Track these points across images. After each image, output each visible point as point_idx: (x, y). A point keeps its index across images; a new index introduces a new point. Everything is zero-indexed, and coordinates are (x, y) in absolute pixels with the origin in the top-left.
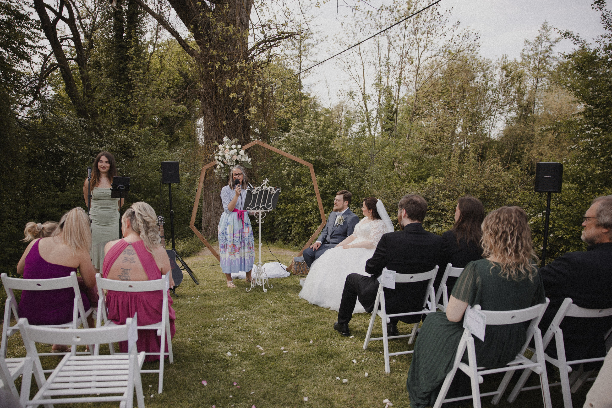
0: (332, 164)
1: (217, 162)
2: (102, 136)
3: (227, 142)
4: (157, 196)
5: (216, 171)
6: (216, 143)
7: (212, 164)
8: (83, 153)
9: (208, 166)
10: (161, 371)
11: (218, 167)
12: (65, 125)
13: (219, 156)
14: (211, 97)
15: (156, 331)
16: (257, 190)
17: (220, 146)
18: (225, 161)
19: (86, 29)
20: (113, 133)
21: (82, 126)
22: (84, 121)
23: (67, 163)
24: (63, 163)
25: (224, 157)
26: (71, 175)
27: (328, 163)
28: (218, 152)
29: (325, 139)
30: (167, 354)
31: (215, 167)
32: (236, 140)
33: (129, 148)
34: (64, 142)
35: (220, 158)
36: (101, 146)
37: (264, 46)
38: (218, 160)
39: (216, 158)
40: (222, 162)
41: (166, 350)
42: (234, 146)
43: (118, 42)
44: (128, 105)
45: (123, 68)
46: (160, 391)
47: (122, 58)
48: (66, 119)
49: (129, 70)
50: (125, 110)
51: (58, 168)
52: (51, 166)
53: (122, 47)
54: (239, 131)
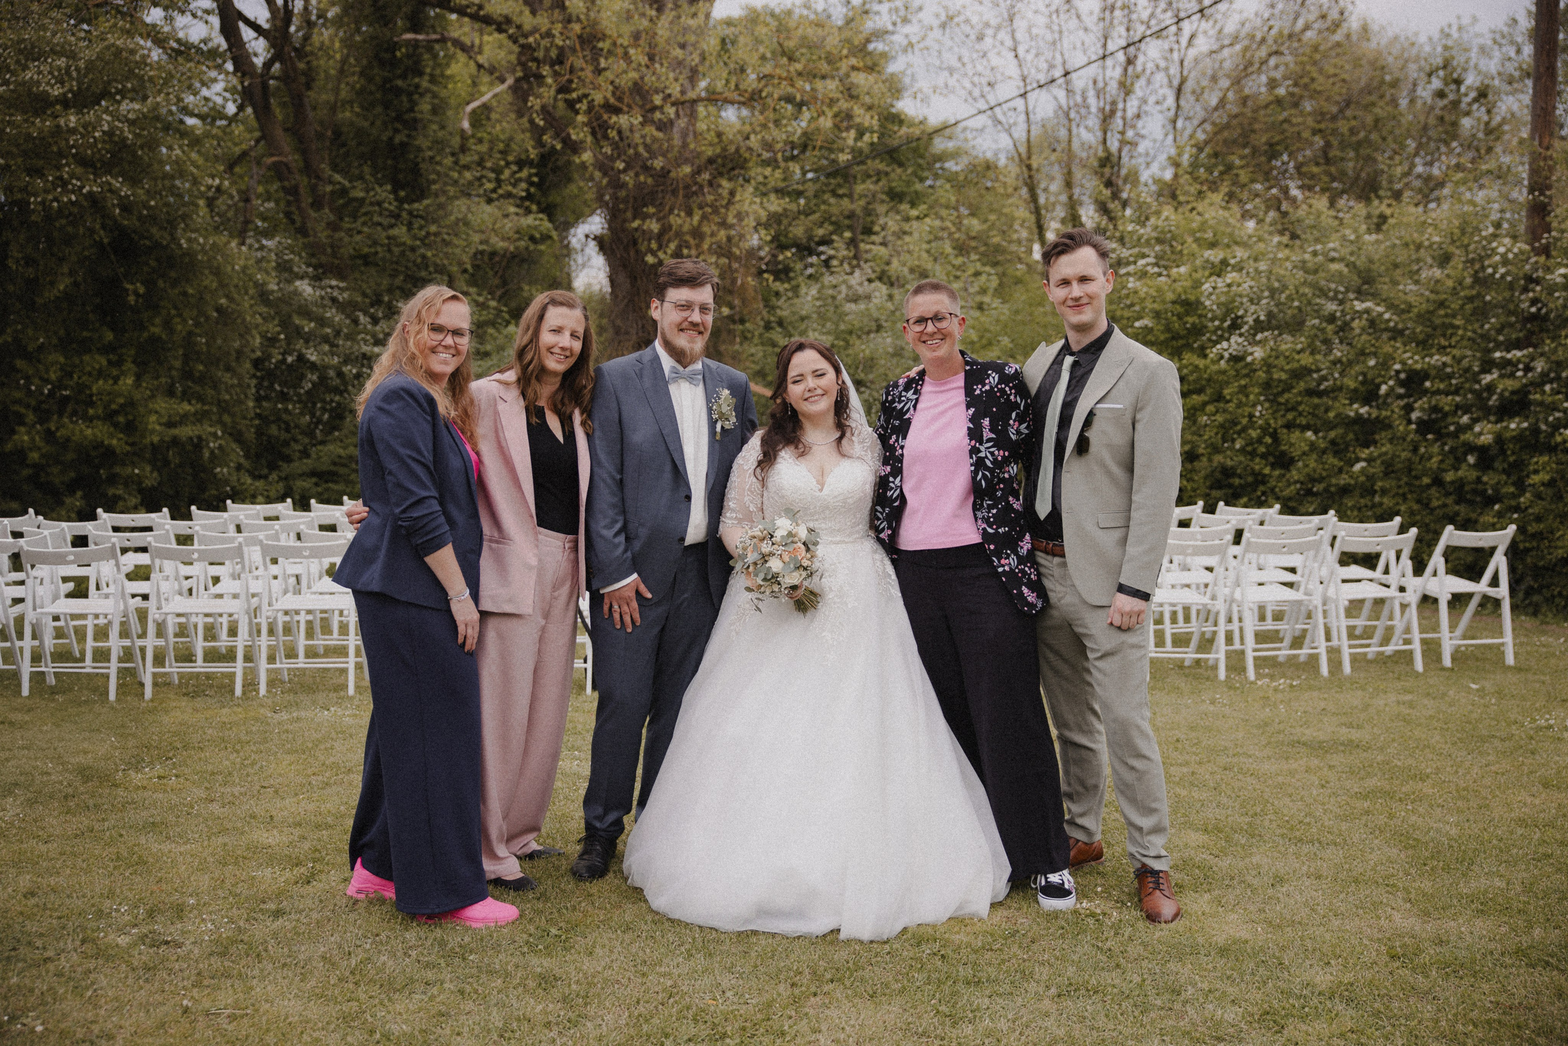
2: (375, 321)
8: (345, 362)
12: (305, 300)
14: (626, 248)
22: (338, 288)
23: (314, 384)
26: (324, 409)
43: (386, 80)
45: (403, 145)
47: (398, 118)
48: (305, 288)
49: (419, 149)
50: (424, 257)
51: (299, 395)
52: (282, 392)
53: (398, 92)
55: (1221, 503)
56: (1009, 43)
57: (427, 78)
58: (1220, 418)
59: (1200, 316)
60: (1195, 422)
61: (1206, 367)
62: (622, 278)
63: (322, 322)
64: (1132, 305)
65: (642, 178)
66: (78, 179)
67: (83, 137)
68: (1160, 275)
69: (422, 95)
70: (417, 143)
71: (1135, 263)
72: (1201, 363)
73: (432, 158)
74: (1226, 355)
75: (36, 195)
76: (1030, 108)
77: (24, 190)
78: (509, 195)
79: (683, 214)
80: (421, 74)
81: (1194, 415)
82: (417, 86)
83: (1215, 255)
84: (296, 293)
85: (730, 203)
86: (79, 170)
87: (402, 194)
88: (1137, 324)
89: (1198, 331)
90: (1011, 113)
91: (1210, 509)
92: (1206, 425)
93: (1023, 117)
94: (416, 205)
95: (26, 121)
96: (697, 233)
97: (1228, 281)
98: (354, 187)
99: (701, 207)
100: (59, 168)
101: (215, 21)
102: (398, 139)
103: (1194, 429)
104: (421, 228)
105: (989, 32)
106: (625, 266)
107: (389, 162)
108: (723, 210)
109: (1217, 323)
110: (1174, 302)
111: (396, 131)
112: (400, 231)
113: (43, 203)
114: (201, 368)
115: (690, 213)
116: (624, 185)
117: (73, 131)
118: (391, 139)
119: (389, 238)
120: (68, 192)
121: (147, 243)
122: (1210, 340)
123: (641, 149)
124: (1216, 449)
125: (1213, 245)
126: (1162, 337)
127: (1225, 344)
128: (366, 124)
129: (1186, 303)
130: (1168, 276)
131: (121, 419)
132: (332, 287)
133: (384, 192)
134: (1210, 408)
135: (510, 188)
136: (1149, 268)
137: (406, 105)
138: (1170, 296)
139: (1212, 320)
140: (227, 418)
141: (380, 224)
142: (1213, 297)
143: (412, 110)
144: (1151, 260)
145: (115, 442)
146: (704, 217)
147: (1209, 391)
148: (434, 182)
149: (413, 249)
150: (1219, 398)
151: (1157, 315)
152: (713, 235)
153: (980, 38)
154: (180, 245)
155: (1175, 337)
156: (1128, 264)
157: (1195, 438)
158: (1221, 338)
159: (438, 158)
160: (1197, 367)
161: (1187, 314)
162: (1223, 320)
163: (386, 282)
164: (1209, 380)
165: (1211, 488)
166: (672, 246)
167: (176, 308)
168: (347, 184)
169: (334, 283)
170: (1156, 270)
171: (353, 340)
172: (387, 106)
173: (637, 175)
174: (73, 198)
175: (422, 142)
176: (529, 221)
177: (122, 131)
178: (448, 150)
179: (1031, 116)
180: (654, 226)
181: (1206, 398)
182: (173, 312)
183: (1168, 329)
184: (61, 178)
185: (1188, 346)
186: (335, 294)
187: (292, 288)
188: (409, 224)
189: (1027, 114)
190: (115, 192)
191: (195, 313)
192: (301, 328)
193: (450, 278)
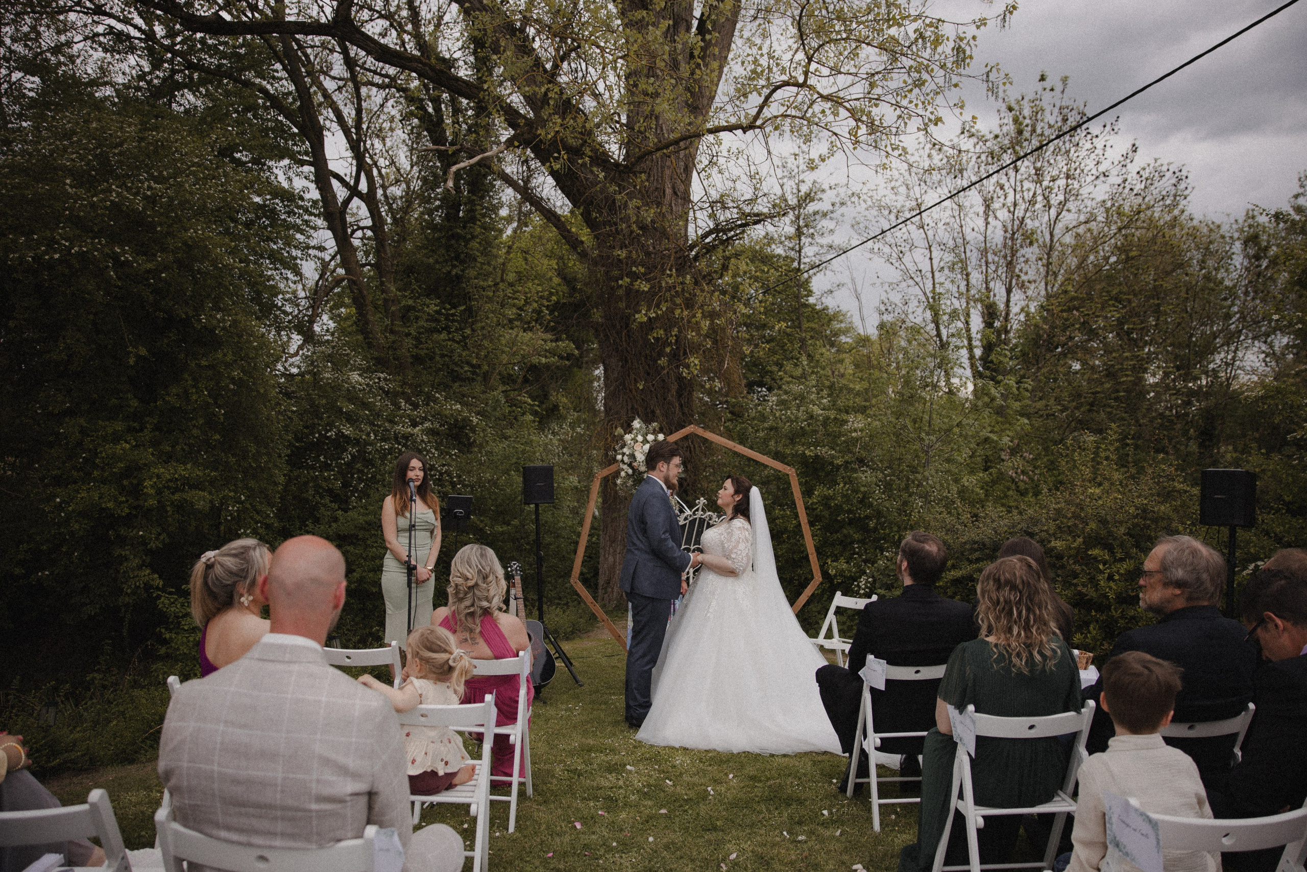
0: (847, 462)
1: (622, 466)
2: (415, 406)
3: (639, 430)
4: (516, 522)
5: (619, 482)
6: (620, 431)
7: (613, 468)
8: (384, 439)
9: (606, 472)
10: (513, 799)
11: (623, 474)
12: (354, 387)
13: (623, 454)
15: (508, 736)
16: (686, 519)
17: (628, 437)
18: (635, 464)
19: (394, 206)
20: (436, 400)
21: (381, 388)
22: (385, 379)
23: (353, 456)
24: (347, 457)
25: (632, 456)
26: (360, 480)
27: (839, 462)
28: (623, 447)
29: (832, 414)
30: (522, 780)
31: (617, 474)
32: (655, 424)
33: (464, 427)
34: (351, 419)
35: (626, 459)
36: (414, 424)
37: (714, 240)
38: (622, 461)
39: (619, 457)
40: (630, 465)
41: (522, 774)
42: (650, 437)
44: (465, 347)
45: (458, 277)
46: (511, 828)
47: (457, 258)
48: (355, 377)
49: (469, 279)
50: (460, 356)
51: (339, 466)
52: (326, 463)
53: (457, 237)
54: (670, 398)
63: (365, 405)
70: (467, 274)
94: (453, 311)
102: (454, 273)
111: (454, 266)
112: (444, 336)
114: (217, 437)
118: (449, 272)
128: (431, 260)
131: (125, 482)
132: (380, 379)
133: (433, 306)
140: (252, 484)
143: (466, 250)
145: (110, 505)
167: (194, 379)
169: (384, 375)
171: (391, 422)
172: (448, 248)
175: (472, 273)
176: (560, 344)
182: (190, 382)
186: (382, 384)
187: (343, 377)
188: (447, 328)
189: (933, 273)
190: (115, 258)
191: (212, 384)
192: (341, 409)
193: (486, 377)
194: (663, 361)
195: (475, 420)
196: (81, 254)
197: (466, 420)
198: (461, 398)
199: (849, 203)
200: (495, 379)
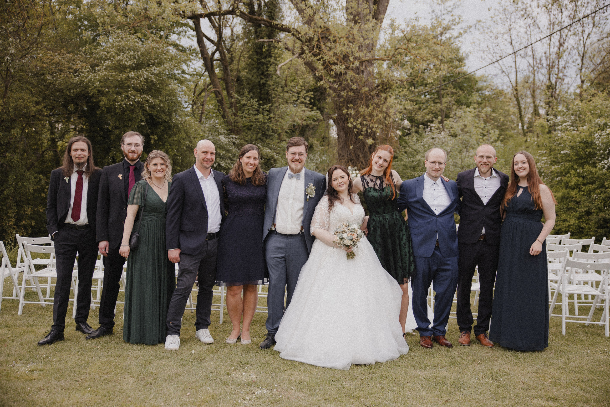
12: (222, 143)
14: (344, 122)
19: (226, 42)
21: (234, 143)
22: (235, 138)
33: (270, 159)
42: (355, 171)
43: (258, 59)
44: (271, 122)
45: (264, 84)
47: (262, 74)
48: (223, 138)
49: (270, 86)
50: (268, 126)
53: (263, 64)
54: (366, 150)
55: (605, 238)
56: (509, 40)
57: (273, 58)
58: (603, 196)
59: (593, 149)
60: (590, 197)
61: (596, 172)
62: (342, 134)
63: (228, 151)
64: (560, 144)
65: (350, 93)
66: (134, 96)
67: (136, 80)
68: (574, 130)
69: (271, 65)
70: (268, 83)
71: (562, 125)
72: (594, 170)
73: (274, 88)
74: (606, 166)
75: (118, 102)
76: (517, 66)
77: (114, 101)
78: (302, 102)
79: (364, 107)
80: (271, 57)
81: (590, 194)
82: (270, 62)
83: (601, 121)
84: (219, 140)
85: (384, 103)
86: (134, 93)
87: (261, 102)
88: (562, 152)
89: (592, 155)
90: (510, 68)
91: (598, 241)
92: (596, 199)
93: (514, 70)
94: (265, 106)
95: (117, 75)
96: (371, 115)
97: (608, 132)
98: (243, 100)
99: (372, 105)
100: (127, 92)
101: (195, 39)
102: (262, 82)
103: (590, 200)
104: (267, 115)
105: (500, 35)
106: (343, 129)
107: (259, 90)
108: (381, 106)
109: (602, 152)
110: (580, 142)
111: (261, 79)
112: (260, 117)
113: (120, 104)
114: (179, 168)
115: (368, 106)
116: (342, 96)
117: (133, 78)
119: (255, 119)
120: (130, 101)
121: (160, 120)
122: (598, 159)
123: (349, 81)
124: (601, 210)
125: (600, 117)
126: (574, 158)
127: (606, 161)
128: (250, 76)
129: (586, 143)
130: (578, 130)
132: (233, 138)
133: (254, 102)
134: (598, 191)
135: (303, 100)
136: (568, 127)
137: (265, 69)
138: (579, 139)
139: (599, 150)
141: (251, 113)
142: (600, 140)
143: (267, 71)
144: (569, 123)
146: (374, 108)
147: (597, 183)
148: (274, 98)
149: (265, 123)
150: (602, 186)
151: (572, 148)
152: (377, 115)
153: (496, 38)
154: (172, 122)
155: (581, 158)
156: (559, 125)
157: (590, 204)
158: (604, 159)
159: (276, 89)
160: (591, 172)
161: (587, 147)
162: (605, 150)
163: (254, 137)
164: (597, 178)
165: (598, 228)
166: (360, 120)
167: (170, 145)
168: (240, 98)
169: (234, 136)
170: (572, 128)
172: (258, 69)
173: (348, 92)
174: (131, 103)
175: (270, 83)
176: (313, 113)
177: (151, 78)
178: (280, 86)
179: (518, 69)
180: (352, 112)
181: (596, 187)
182: (169, 147)
183: (577, 154)
184: (127, 96)
185: (587, 163)
186: (234, 140)
187: (218, 138)
188: (263, 114)
189: (516, 68)
190: (147, 101)
191: (177, 147)
192: (220, 153)
193: (279, 135)
194: (361, 137)
195: (276, 157)
196: (138, 101)
197: (272, 157)
198: (268, 145)
199: (468, 32)
200: (284, 137)
